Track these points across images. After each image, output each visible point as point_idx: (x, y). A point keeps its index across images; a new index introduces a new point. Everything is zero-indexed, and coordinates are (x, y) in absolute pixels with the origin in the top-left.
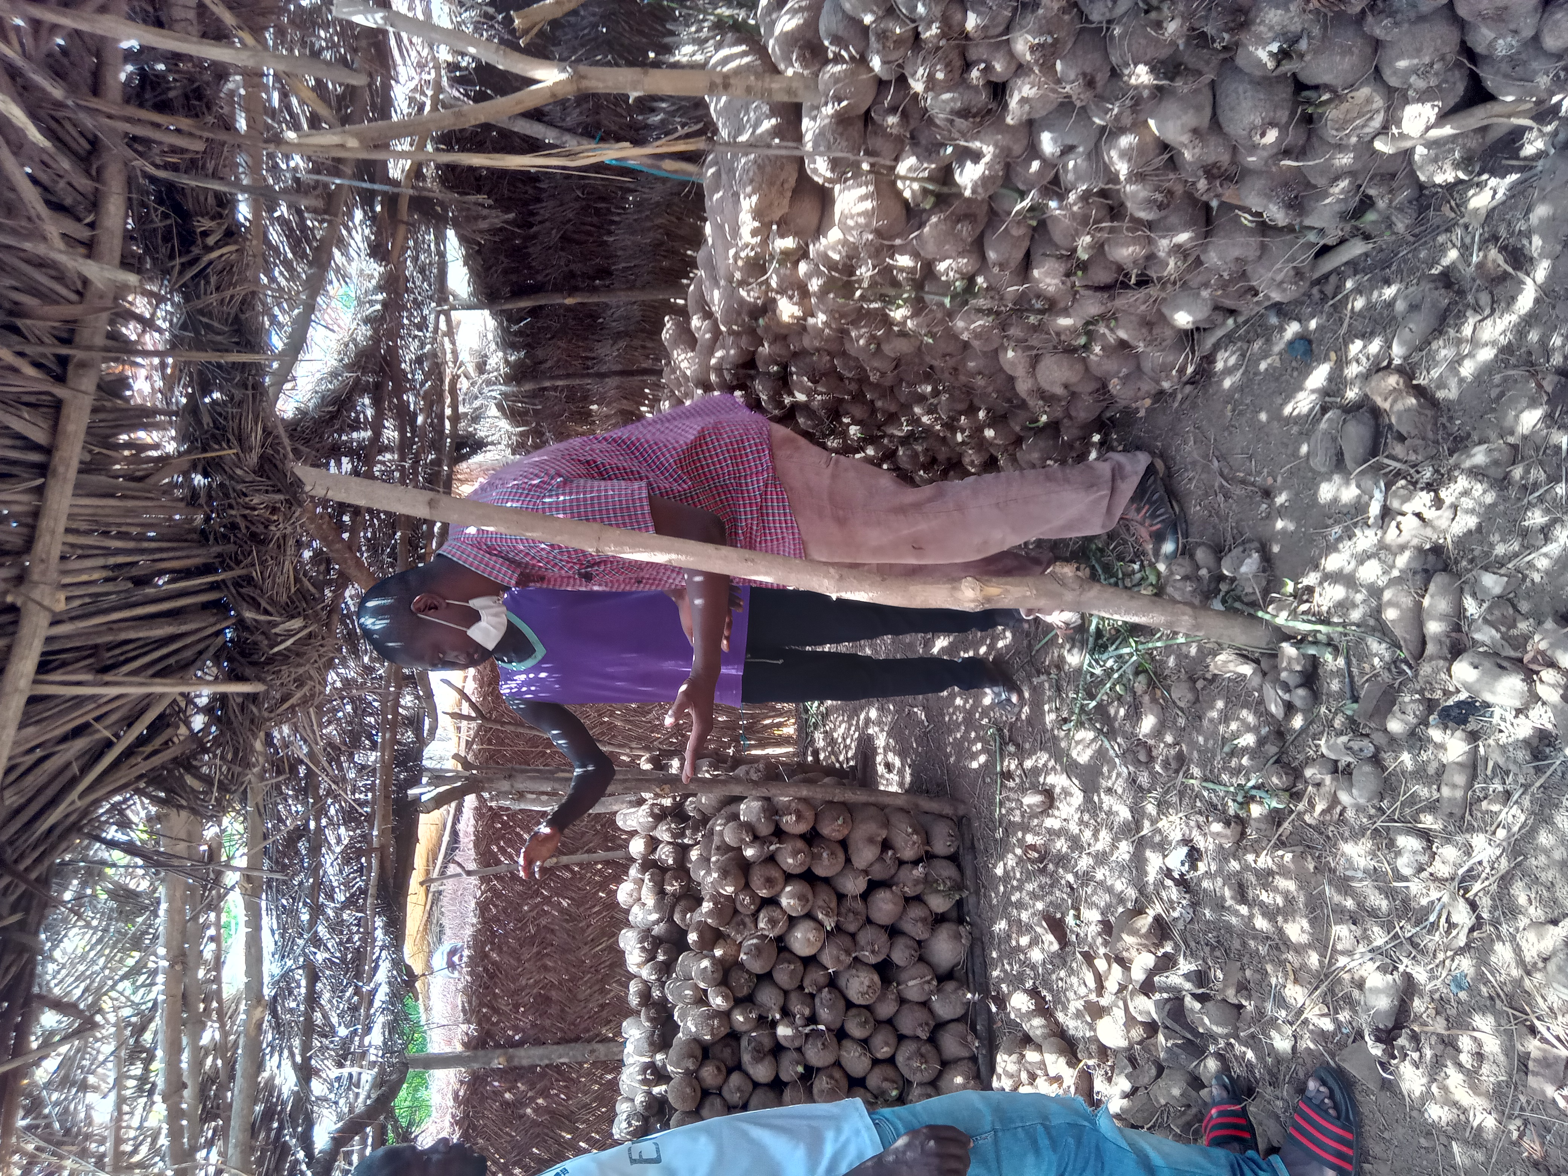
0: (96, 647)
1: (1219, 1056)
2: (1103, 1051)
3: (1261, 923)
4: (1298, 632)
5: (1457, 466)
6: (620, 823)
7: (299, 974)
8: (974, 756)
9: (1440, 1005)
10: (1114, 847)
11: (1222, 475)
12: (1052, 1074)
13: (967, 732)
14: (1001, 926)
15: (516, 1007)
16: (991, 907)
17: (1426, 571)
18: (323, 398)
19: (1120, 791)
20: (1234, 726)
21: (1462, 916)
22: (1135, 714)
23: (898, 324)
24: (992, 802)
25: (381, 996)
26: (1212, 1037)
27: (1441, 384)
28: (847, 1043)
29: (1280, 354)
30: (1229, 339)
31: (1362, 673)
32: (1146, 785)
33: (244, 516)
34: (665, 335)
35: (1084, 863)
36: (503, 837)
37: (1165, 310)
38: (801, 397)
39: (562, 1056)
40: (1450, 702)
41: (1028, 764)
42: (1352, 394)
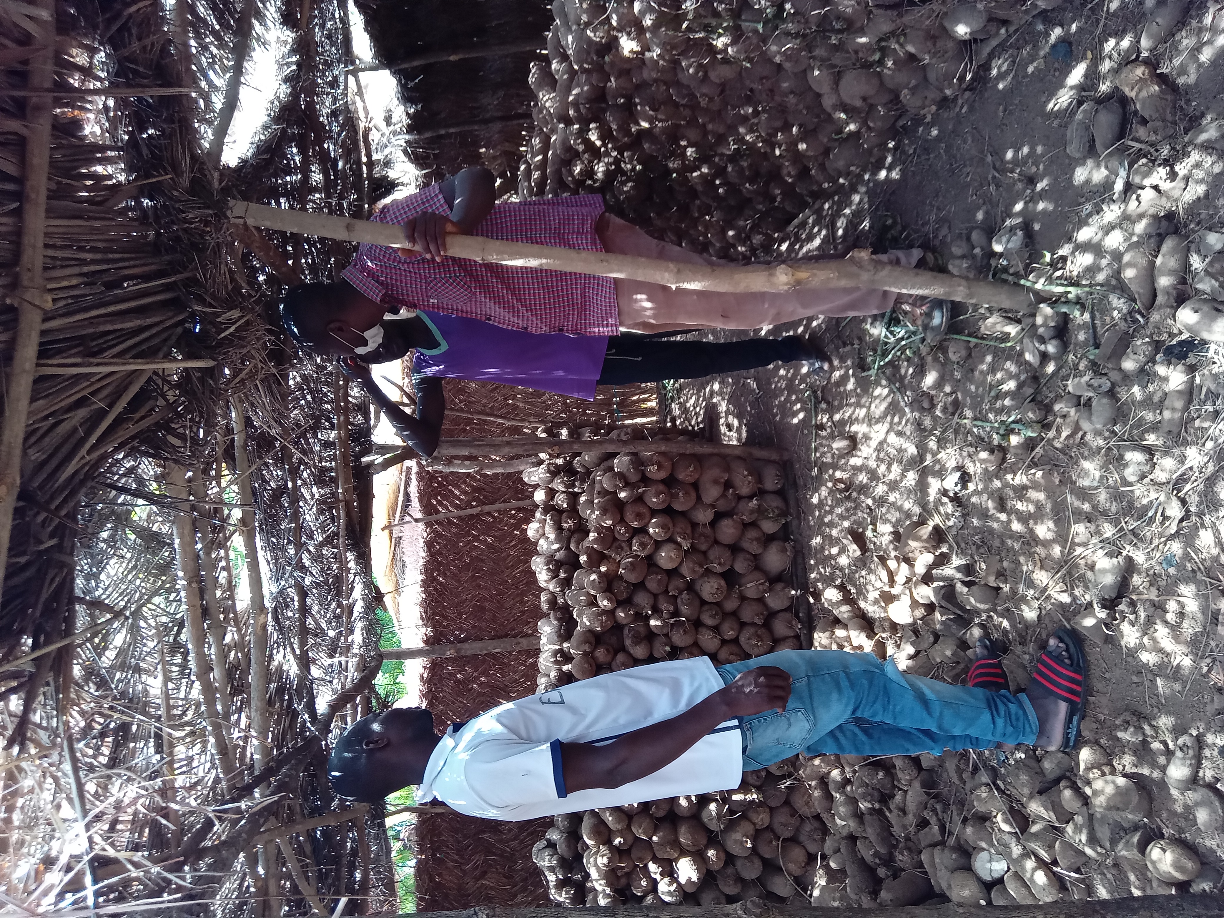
0: (82, 337)
1: (982, 626)
2: (894, 627)
3: (1016, 526)
4: (1053, 294)
5: (1191, 143)
6: (526, 480)
7: (291, 592)
8: (795, 414)
9: (1154, 579)
10: (903, 476)
11: (995, 168)
12: (855, 644)
13: (789, 395)
14: (817, 540)
15: (460, 614)
16: (809, 527)
17: (1159, 235)
18: (258, 147)
19: (908, 433)
20: (999, 375)
21: (1175, 511)
22: (921, 372)
23: (721, 52)
24: (809, 449)
25: (358, 608)
26: (977, 612)
27: (1183, 70)
28: (703, 630)
29: (1045, 57)
30: (1002, 47)
31: (1104, 324)
32: (929, 427)
33: (185, 230)
34: (531, 80)
35: (880, 489)
36: (439, 493)
37: (947, 24)
38: (645, 125)
39: (497, 647)
40: (1174, 342)
41: (837, 417)
42: (1104, 88)
